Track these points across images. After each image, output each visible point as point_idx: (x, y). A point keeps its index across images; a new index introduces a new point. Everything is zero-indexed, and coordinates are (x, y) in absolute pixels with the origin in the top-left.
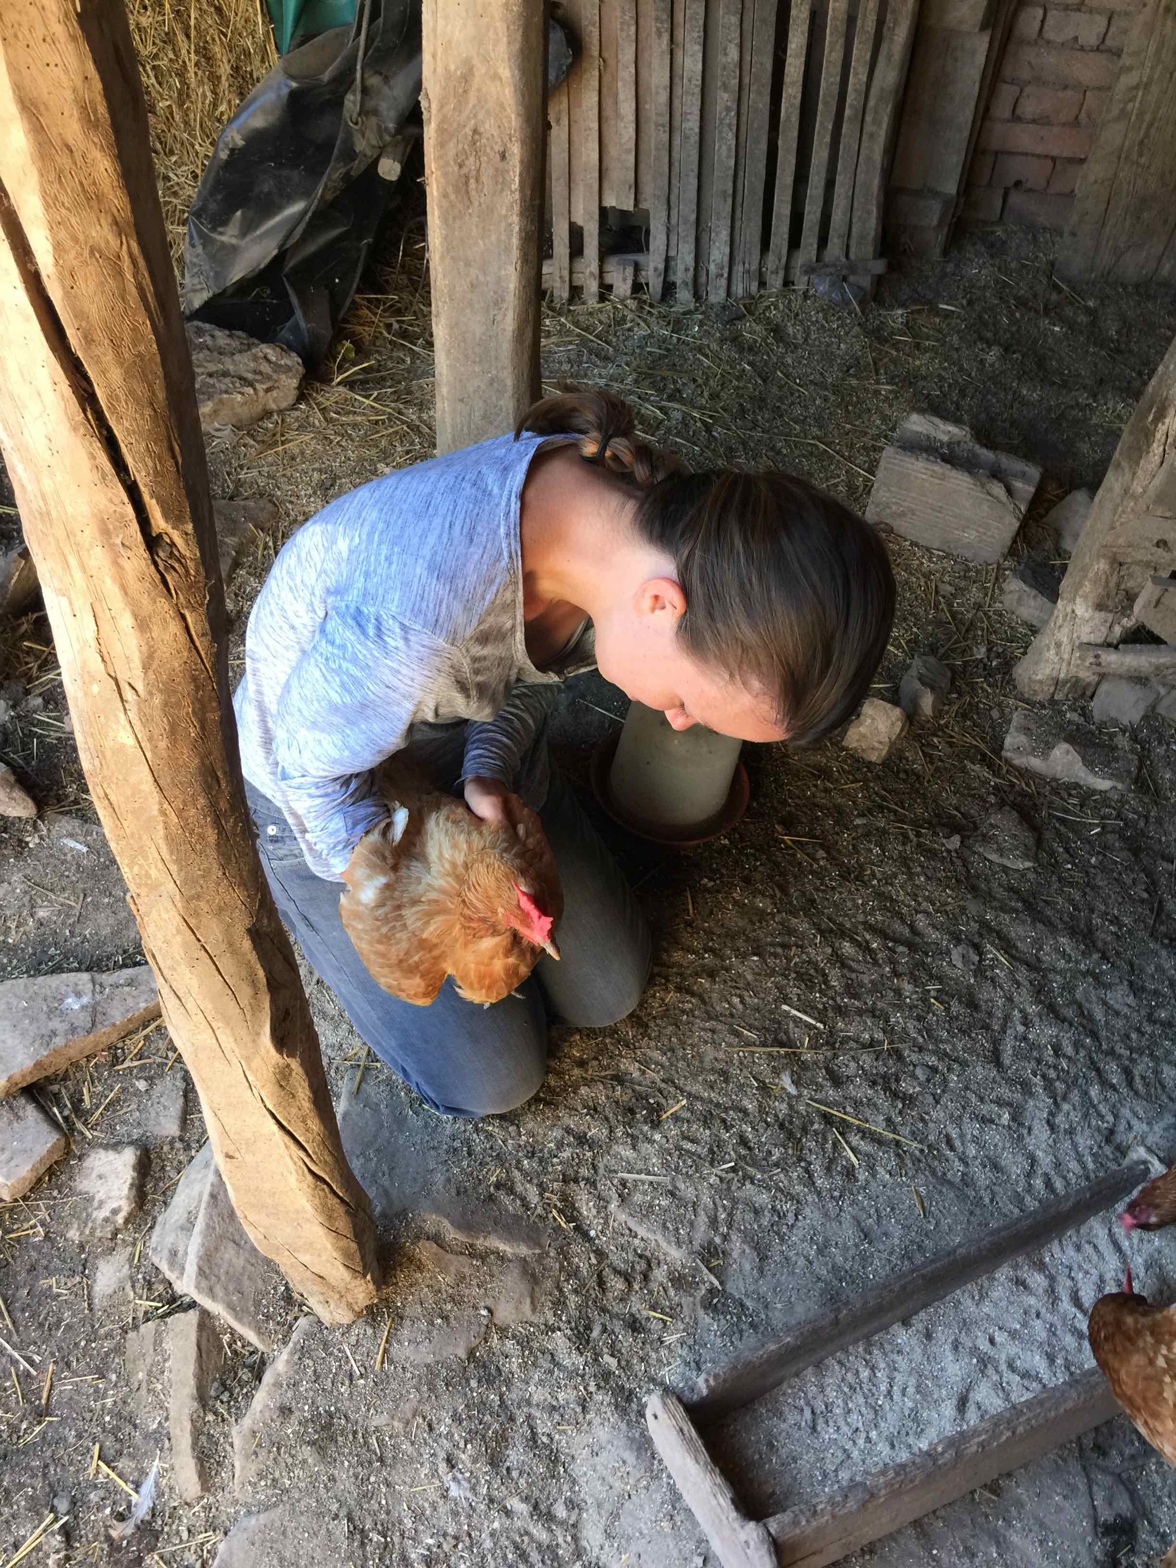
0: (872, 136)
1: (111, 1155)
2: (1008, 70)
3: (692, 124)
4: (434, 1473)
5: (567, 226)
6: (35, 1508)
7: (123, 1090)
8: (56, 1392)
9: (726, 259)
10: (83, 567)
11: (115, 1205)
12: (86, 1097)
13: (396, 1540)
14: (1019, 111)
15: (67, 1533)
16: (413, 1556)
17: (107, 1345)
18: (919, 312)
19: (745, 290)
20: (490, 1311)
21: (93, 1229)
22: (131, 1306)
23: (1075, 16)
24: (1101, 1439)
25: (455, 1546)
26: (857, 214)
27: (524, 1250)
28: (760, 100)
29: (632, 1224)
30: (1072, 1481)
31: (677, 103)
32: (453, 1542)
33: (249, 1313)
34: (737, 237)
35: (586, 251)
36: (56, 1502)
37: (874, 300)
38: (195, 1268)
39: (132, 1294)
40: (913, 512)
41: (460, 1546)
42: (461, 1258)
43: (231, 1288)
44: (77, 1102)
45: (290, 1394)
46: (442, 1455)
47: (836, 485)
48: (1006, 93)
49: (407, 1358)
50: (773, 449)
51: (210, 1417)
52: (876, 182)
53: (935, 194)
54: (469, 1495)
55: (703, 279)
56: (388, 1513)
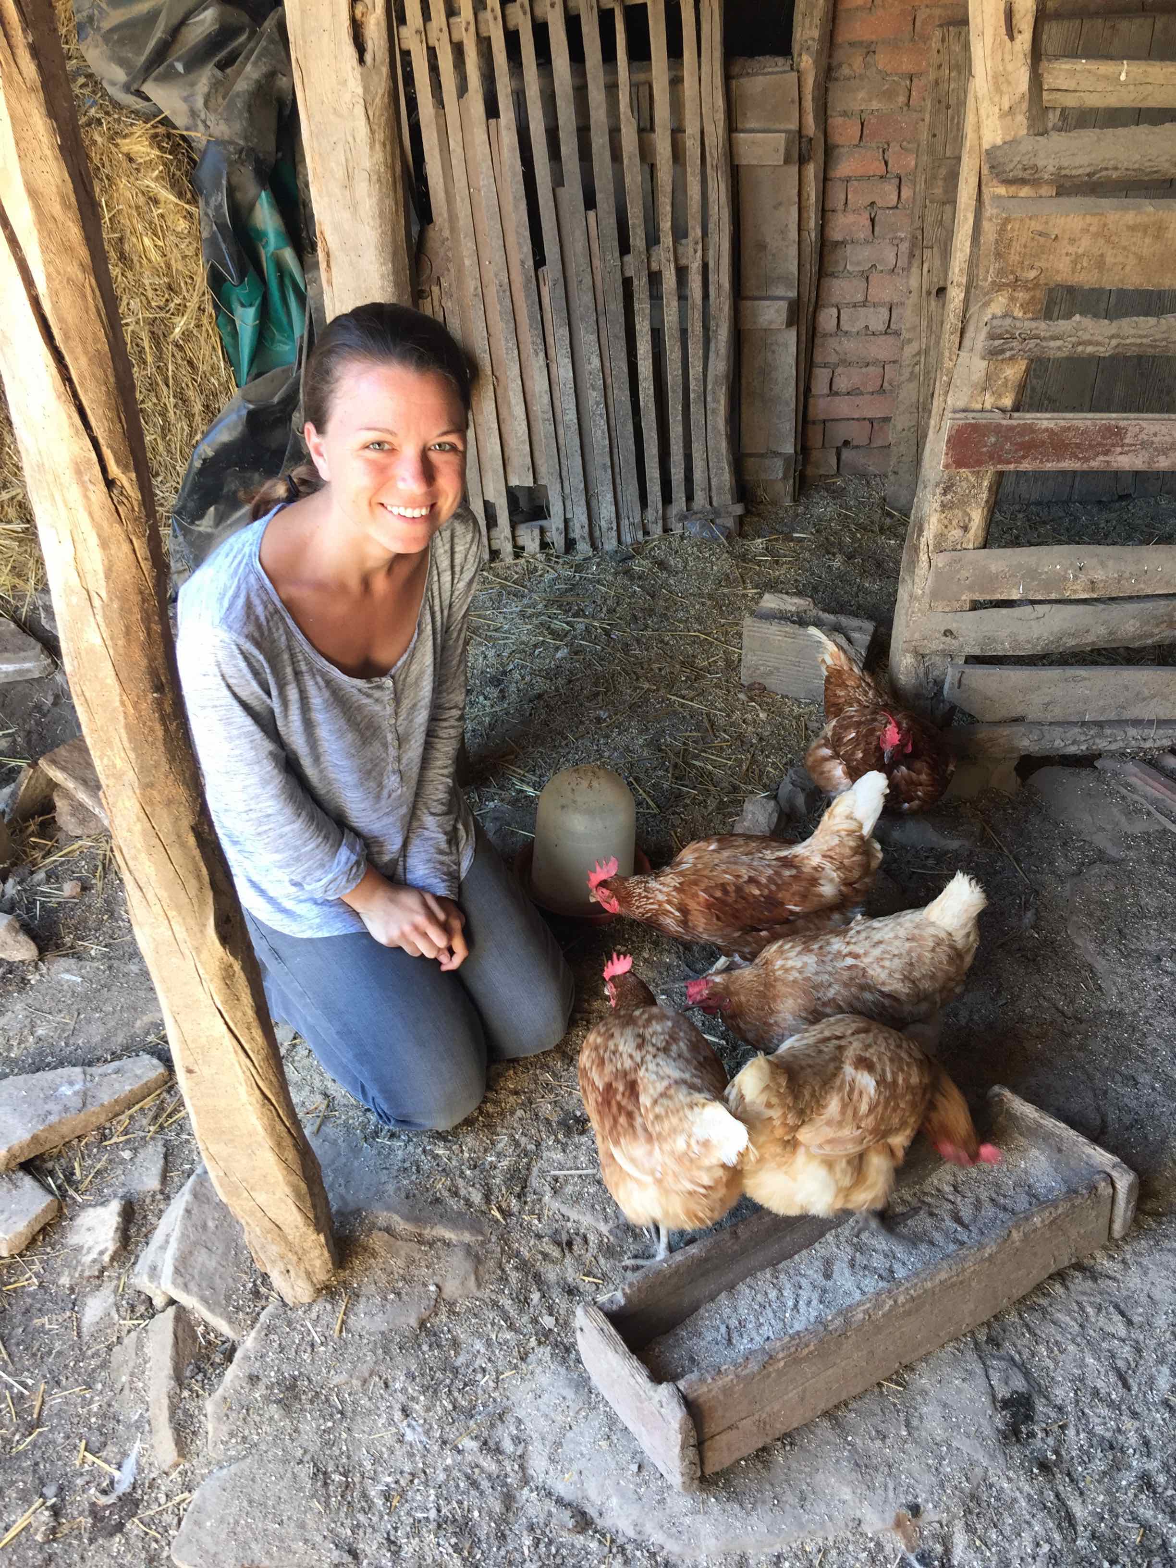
0: (714, 411)
1: (100, 1210)
2: (818, 358)
3: (572, 416)
4: (391, 1421)
5: (481, 504)
6: (25, 1498)
7: (110, 1161)
8: (46, 1408)
9: (613, 515)
10: (65, 502)
11: (101, 1247)
12: (77, 1171)
13: (357, 1479)
14: (834, 388)
15: (56, 1512)
16: (373, 1493)
17: (94, 1363)
18: (776, 540)
19: (633, 538)
20: (437, 1286)
21: (83, 1271)
22: (116, 1327)
23: (862, 310)
24: (994, 1333)
25: (412, 1481)
26: (713, 472)
27: (467, 1237)
28: (623, 396)
29: (565, 1210)
30: (969, 1367)
31: (557, 403)
32: (410, 1478)
33: (220, 1305)
34: (620, 498)
35: (499, 521)
36: (45, 1490)
37: (740, 535)
38: (172, 1268)
39: (116, 1317)
40: (777, 669)
41: (416, 1481)
42: (410, 1244)
43: (204, 1284)
44: (69, 1175)
45: (258, 1364)
46: (398, 1406)
47: (715, 662)
48: (821, 377)
49: (363, 1328)
50: (662, 641)
51: (186, 1394)
52: (724, 444)
53: (776, 454)
54: (424, 1439)
55: (597, 534)
56: (349, 1457)
